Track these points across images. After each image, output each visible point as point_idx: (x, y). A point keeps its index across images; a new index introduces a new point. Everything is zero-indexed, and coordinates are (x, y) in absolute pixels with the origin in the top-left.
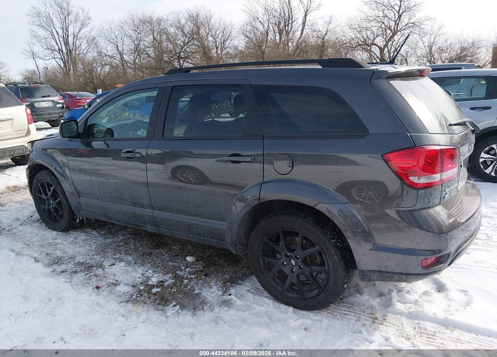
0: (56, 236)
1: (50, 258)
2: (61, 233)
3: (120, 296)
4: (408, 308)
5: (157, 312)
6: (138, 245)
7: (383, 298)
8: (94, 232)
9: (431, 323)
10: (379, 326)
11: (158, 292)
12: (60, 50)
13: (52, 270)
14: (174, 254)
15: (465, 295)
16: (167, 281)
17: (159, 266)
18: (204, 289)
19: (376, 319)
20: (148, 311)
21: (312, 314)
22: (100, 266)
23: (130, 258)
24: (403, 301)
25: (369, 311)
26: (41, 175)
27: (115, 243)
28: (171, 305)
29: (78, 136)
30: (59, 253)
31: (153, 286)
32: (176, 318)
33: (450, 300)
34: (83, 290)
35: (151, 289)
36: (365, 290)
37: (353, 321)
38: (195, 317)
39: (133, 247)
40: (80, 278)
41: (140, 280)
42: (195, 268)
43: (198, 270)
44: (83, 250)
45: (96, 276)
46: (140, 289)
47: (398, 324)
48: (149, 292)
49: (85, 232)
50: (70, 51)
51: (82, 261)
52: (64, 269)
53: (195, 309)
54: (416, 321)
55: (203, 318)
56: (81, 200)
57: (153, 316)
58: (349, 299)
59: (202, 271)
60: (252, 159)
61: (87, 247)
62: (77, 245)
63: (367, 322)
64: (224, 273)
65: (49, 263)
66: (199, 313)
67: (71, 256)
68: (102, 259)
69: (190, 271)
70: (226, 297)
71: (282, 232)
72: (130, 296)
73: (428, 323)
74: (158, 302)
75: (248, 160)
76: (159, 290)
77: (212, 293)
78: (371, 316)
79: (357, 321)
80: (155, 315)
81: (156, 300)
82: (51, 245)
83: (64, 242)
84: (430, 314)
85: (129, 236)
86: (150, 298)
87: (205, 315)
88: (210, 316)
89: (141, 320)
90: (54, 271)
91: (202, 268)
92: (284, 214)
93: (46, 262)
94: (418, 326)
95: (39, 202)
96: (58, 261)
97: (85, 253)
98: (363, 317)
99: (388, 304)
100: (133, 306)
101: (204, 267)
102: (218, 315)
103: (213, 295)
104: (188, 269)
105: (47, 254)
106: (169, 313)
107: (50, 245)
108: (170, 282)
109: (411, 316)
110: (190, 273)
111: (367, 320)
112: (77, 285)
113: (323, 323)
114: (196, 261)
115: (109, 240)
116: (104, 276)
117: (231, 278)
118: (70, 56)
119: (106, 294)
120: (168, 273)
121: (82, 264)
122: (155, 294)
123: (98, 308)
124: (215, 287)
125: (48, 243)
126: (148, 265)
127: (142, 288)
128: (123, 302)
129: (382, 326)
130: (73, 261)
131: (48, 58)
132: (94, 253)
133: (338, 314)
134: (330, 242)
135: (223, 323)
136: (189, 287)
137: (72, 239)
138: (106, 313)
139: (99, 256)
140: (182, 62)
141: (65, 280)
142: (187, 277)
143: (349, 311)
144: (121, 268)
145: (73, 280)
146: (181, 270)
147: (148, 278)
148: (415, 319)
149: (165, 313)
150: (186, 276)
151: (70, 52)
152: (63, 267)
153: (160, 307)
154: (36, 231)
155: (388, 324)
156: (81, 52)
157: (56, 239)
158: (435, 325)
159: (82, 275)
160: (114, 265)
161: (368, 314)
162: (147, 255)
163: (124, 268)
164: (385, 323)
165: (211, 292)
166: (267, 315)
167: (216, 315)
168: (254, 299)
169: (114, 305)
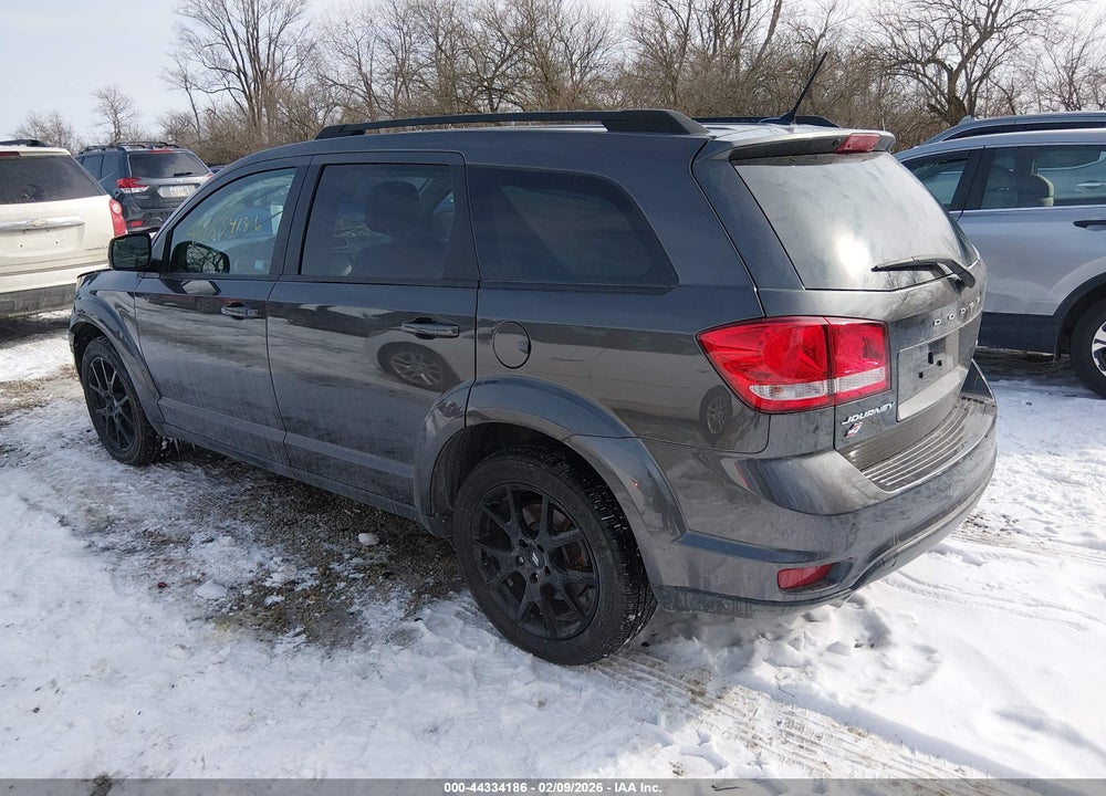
0: (119, 474)
1: (93, 519)
2: (132, 468)
3: (199, 606)
4: (781, 676)
5: (258, 645)
6: (276, 501)
7: (736, 649)
8: (199, 471)
9: (819, 716)
10: (702, 710)
11: (277, 603)
12: (240, 72)
13: (87, 544)
14: (340, 527)
15: (929, 659)
16: (304, 581)
17: (299, 550)
18: (372, 605)
19: (702, 694)
20: (239, 641)
21: (570, 673)
22: (185, 542)
23: (248, 529)
24: (779, 661)
25: (694, 676)
26: (94, 347)
27: (233, 495)
28: (292, 633)
29: (150, 267)
30: (112, 510)
31: (270, 591)
32: (289, 661)
33: (885, 667)
34: (130, 589)
35: (265, 595)
36: (706, 629)
37: (650, 695)
38: (327, 661)
39: (264, 505)
40: (136, 563)
41: (251, 575)
42: (372, 558)
43: (377, 562)
44: (162, 507)
45: (168, 561)
46: (244, 596)
47: (745, 711)
48: (258, 603)
49: (179, 469)
50: (261, 72)
51: (152, 529)
52: (112, 542)
53: (333, 644)
54: (789, 708)
55: (343, 665)
56: (164, 402)
57: (246, 653)
58: (662, 646)
59: (383, 566)
60: (454, 331)
61: (173, 500)
62: (155, 496)
63: (678, 699)
64: (427, 573)
65: (87, 530)
66: (340, 652)
67: (134, 517)
68: (193, 528)
69: (358, 565)
70: (409, 624)
71: (513, 492)
72: (217, 608)
73: (813, 713)
74: (268, 624)
75: (447, 334)
76: (279, 599)
77: (385, 613)
78: (693, 687)
79: (658, 695)
80: (250, 651)
81: (264, 621)
82: (103, 492)
83: (130, 487)
84: (823, 695)
85: (264, 483)
86: (255, 615)
87: (349, 658)
88: (357, 660)
89: (216, 658)
90: (90, 546)
91: (385, 561)
92: (517, 453)
93: (82, 527)
94: (787, 719)
95: (94, 401)
96: (106, 526)
97: (165, 513)
98: (675, 689)
99: (741, 664)
100: (215, 629)
101: (391, 558)
102: (375, 661)
103: (385, 618)
104: (355, 561)
105: (89, 511)
106: (279, 649)
107: (101, 491)
108: (309, 584)
109: (782, 696)
110: (357, 569)
111: (681, 695)
112: (125, 577)
113: (583, 693)
114: (380, 543)
115: (223, 489)
116: (183, 563)
117: (439, 584)
118: (260, 83)
119: (172, 600)
120: (312, 566)
121: (151, 534)
122: (268, 608)
123: (144, 627)
124: (395, 601)
125: (99, 488)
126: (279, 546)
127: (248, 592)
128: (200, 619)
129: (707, 712)
130: (133, 528)
131: (216, 88)
132: (184, 513)
133: (626, 677)
134: (599, 521)
135: (377, 678)
136: (343, 597)
137: (147, 482)
138: (158, 637)
139: (191, 521)
140: (496, 100)
141: (104, 566)
142: (347, 577)
143: (650, 673)
144: (222, 549)
145: (120, 568)
146: (340, 560)
147: (268, 573)
148: (787, 704)
149: (273, 648)
150: (346, 573)
151: (260, 75)
152: (112, 539)
153: (269, 635)
154: (87, 462)
155: (723, 709)
156: (284, 76)
157: (117, 479)
158: (826, 721)
159: (141, 557)
160: (212, 540)
161: (689, 682)
162: (286, 524)
163: (227, 549)
164: (717, 706)
165: (381, 613)
166: (474, 668)
167: (371, 660)
168: (462, 631)
169: (177, 624)
